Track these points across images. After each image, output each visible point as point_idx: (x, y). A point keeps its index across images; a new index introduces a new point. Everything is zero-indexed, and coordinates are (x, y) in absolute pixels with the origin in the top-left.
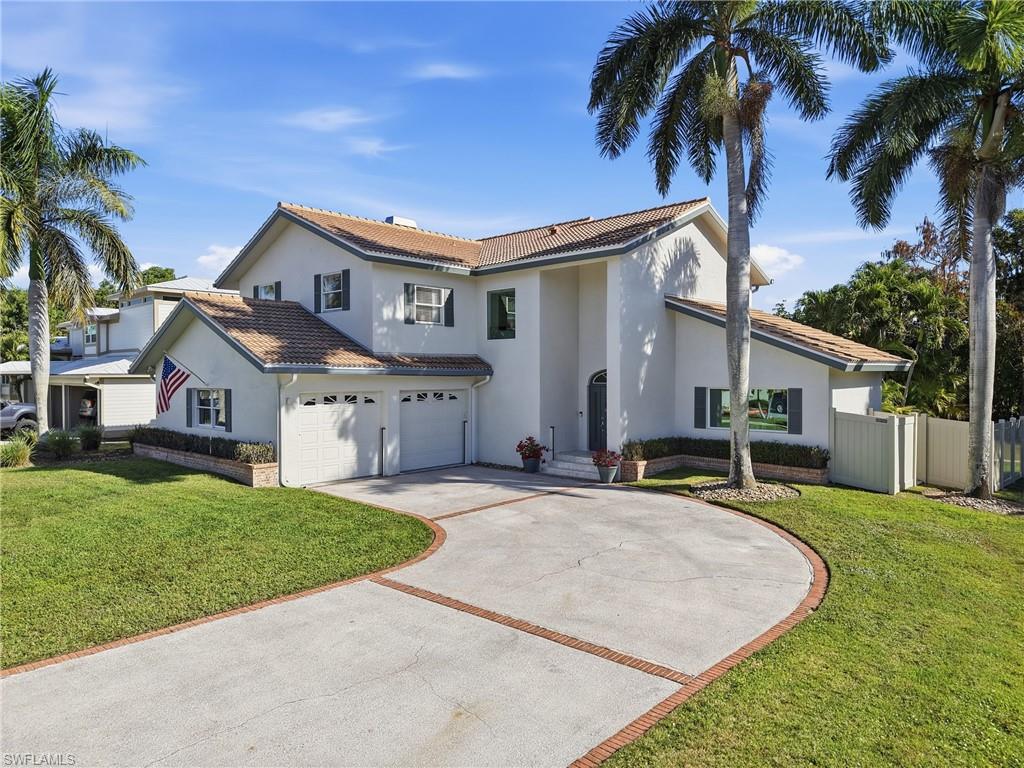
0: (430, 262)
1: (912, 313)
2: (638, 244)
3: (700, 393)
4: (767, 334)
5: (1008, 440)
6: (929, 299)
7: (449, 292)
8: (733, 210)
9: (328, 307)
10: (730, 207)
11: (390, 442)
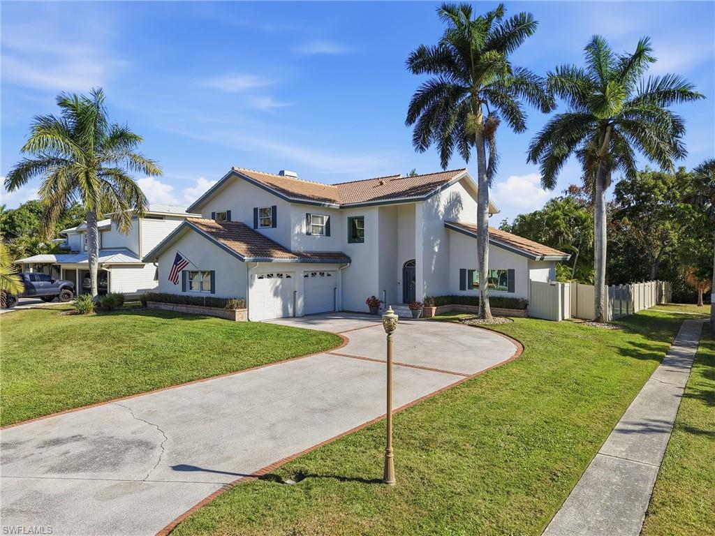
0: (320, 202)
1: (576, 228)
2: (431, 195)
3: (463, 271)
4: (498, 242)
5: (617, 298)
6: (585, 220)
7: (327, 217)
8: (480, 179)
9: (261, 225)
10: (479, 179)
11: (299, 298)
